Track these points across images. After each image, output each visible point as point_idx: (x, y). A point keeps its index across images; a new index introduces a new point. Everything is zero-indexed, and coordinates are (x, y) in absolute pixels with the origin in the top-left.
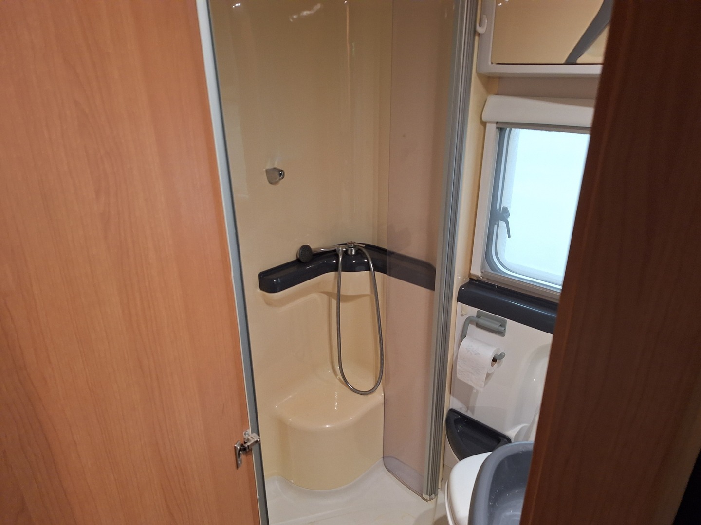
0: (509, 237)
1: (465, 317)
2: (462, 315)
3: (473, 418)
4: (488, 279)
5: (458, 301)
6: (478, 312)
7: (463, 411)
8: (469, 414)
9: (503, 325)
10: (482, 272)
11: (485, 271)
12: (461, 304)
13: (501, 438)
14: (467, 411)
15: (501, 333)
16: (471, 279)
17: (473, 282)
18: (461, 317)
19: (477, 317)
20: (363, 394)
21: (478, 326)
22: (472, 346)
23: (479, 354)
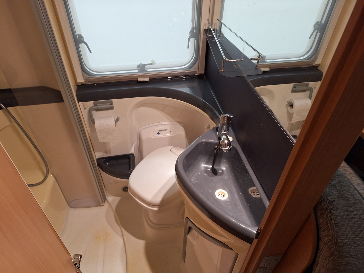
0: (91, 52)
1: (88, 109)
2: (85, 109)
3: (111, 156)
4: (88, 82)
5: (79, 101)
6: (94, 103)
7: (105, 155)
8: (109, 155)
9: (111, 104)
10: (84, 79)
11: (85, 78)
12: (82, 103)
13: (129, 156)
14: (107, 155)
15: (112, 108)
16: (77, 86)
17: (80, 87)
18: (85, 110)
19: (94, 106)
20: (41, 183)
21: (97, 110)
22: (101, 122)
23: (108, 125)
